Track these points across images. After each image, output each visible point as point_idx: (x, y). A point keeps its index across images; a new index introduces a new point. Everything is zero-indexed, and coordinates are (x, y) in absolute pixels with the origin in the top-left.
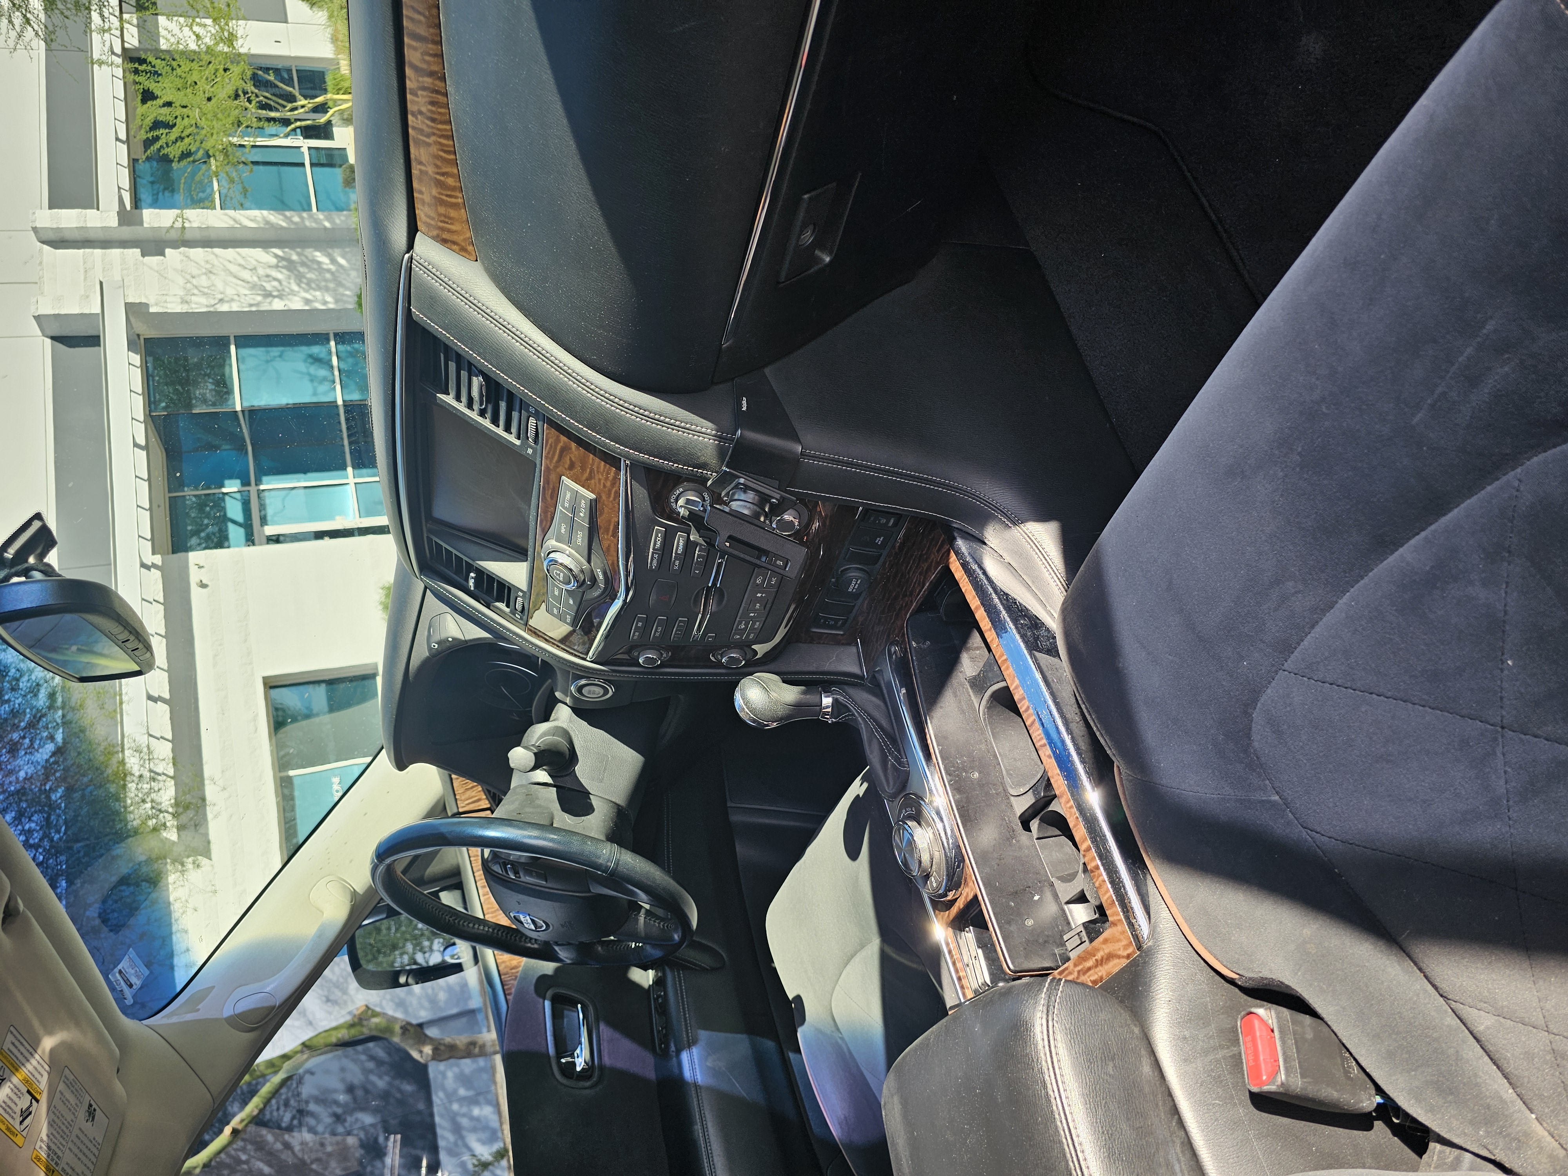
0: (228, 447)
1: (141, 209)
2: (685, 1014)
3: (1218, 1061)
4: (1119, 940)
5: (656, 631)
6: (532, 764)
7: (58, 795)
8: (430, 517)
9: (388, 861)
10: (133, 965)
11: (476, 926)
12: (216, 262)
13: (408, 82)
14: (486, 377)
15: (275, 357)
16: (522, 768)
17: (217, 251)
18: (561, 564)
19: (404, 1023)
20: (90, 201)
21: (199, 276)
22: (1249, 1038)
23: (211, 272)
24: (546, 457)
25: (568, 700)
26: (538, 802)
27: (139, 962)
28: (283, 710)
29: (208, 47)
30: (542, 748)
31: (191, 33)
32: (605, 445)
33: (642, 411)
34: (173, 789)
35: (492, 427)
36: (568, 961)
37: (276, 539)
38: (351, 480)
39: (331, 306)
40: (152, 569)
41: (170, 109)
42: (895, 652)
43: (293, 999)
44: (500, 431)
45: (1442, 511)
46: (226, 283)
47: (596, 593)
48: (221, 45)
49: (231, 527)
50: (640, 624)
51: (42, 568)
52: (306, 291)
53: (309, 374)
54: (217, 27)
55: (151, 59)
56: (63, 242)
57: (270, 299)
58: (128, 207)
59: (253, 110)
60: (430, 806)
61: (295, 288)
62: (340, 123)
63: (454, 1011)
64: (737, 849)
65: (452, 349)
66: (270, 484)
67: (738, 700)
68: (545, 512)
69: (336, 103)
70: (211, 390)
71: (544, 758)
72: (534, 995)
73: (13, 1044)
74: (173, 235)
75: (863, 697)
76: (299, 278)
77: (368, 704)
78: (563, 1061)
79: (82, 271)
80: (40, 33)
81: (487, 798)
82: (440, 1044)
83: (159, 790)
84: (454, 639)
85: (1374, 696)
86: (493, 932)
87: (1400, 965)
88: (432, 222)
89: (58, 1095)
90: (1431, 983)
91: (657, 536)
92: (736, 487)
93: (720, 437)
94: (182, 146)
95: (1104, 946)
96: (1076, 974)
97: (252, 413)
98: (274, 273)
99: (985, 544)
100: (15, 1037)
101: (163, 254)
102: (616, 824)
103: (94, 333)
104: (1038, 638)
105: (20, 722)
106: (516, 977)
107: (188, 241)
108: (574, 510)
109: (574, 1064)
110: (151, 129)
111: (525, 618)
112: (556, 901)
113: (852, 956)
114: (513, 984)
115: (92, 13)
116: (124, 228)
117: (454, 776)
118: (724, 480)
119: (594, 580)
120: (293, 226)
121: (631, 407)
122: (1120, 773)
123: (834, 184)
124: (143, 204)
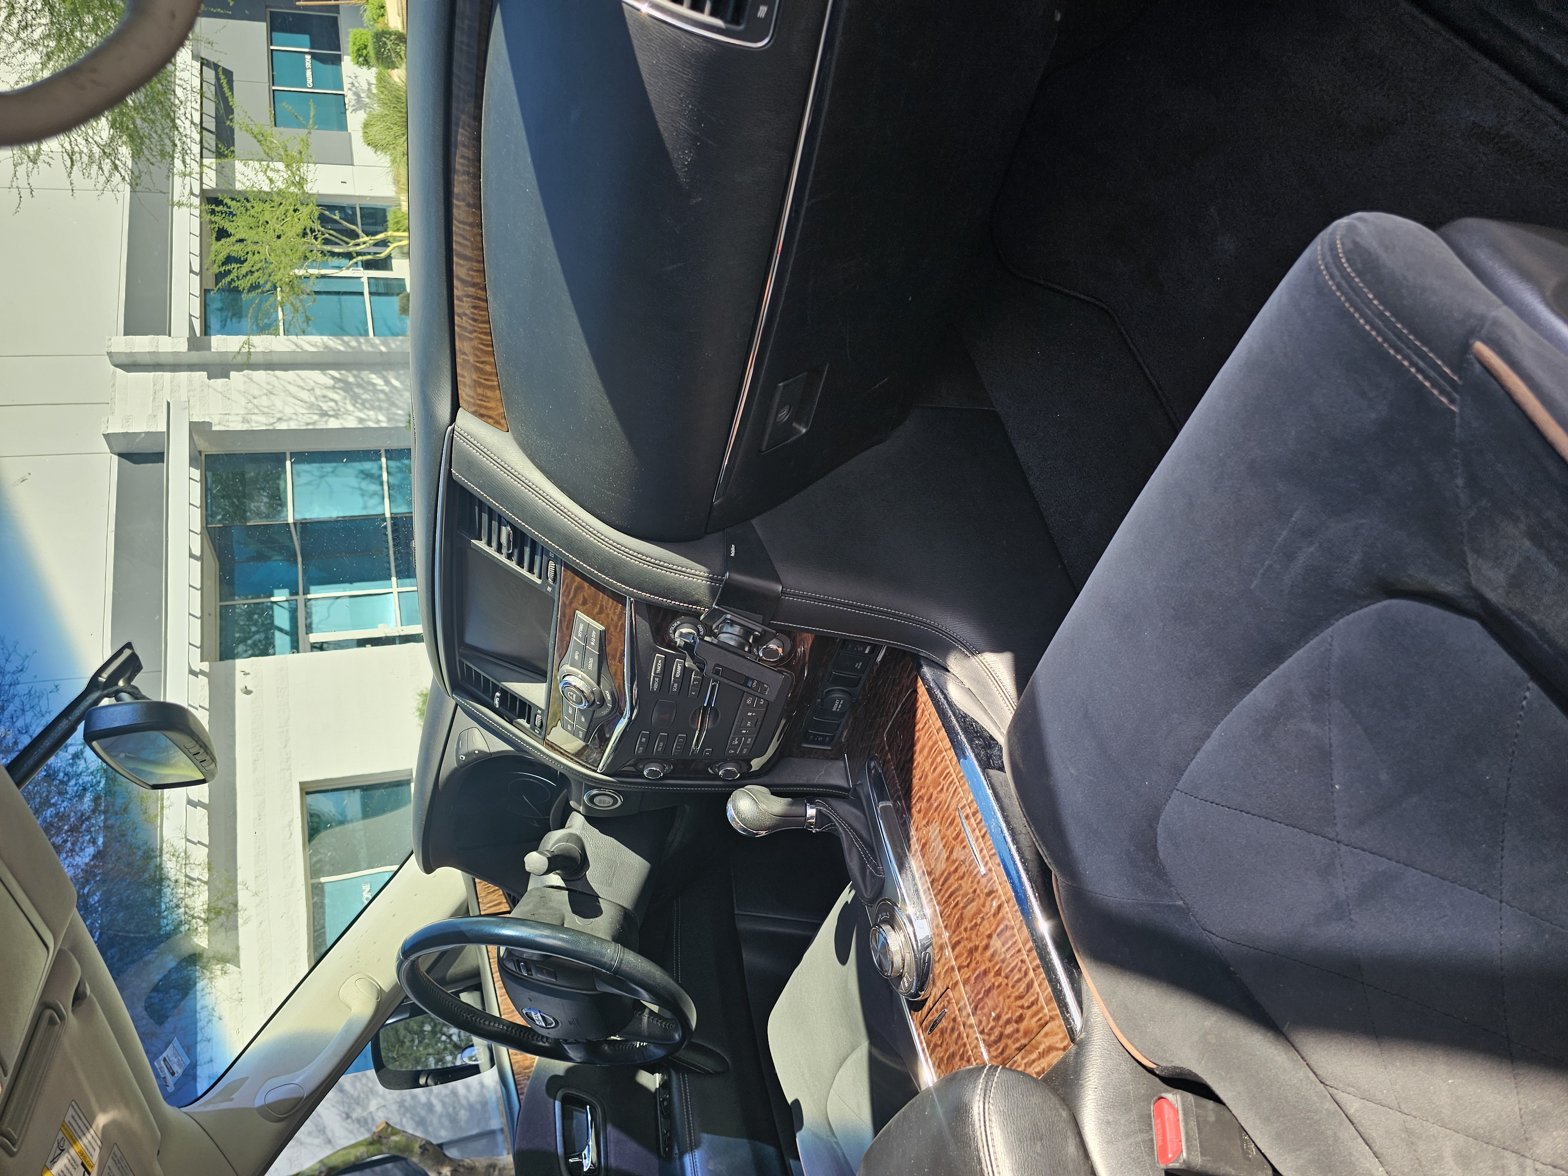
0: (279, 558)
1: (210, 335)
2: (688, 1118)
3: (1137, 1144)
4: (1057, 1034)
5: (658, 746)
6: (546, 868)
7: (96, 899)
8: (462, 642)
9: (413, 957)
10: (176, 1054)
11: (492, 1024)
12: (276, 383)
13: (455, 290)
14: (513, 527)
15: (328, 473)
16: (536, 872)
17: (278, 373)
18: (575, 686)
19: (424, 1142)
20: (163, 328)
21: (260, 396)
22: (1159, 1121)
23: (271, 393)
24: (563, 595)
25: (581, 809)
26: (551, 904)
27: (181, 1051)
28: (318, 816)
29: (280, 190)
30: (555, 853)
31: (265, 178)
32: (612, 585)
33: (644, 557)
34: (207, 893)
35: (518, 568)
36: (579, 1060)
37: (320, 647)
38: (395, 590)
39: (384, 425)
40: (200, 676)
41: (242, 245)
42: (875, 767)
43: (320, 1090)
44: (524, 572)
45: (1280, 660)
46: (285, 403)
47: (605, 712)
48: (292, 188)
49: (278, 634)
50: (644, 740)
51: (130, 690)
52: (360, 411)
53: (360, 489)
54: (289, 172)
55: (227, 201)
56: (135, 365)
57: (326, 418)
58: (198, 334)
59: (319, 246)
60: (454, 909)
61: (350, 408)
62: (399, 256)
63: (475, 1132)
64: (744, 956)
65: (485, 504)
66: (317, 593)
67: (731, 812)
68: (561, 640)
69: (396, 239)
70: (266, 503)
71: (556, 863)
72: (545, 1095)
73: (73, 1117)
74: (239, 359)
75: (844, 808)
76: (355, 398)
77: (401, 811)
78: (571, 1160)
79: (152, 392)
80: (127, 178)
81: (507, 902)
82: (459, 1165)
83: (193, 895)
84: (480, 751)
85: (1244, 814)
86: (507, 1030)
87: (1286, 1054)
88: (472, 400)
89: (106, 1170)
90: (1312, 1070)
91: (657, 662)
92: (724, 621)
93: (711, 578)
94: (251, 279)
95: (1045, 1040)
96: (1023, 1066)
97: (306, 527)
98: (331, 394)
99: (948, 671)
100: (75, 1111)
101: (228, 377)
102: (622, 927)
103: (159, 450)
104: (991, 757)
105: (65, 825)
106: (529, 1077)
107: (252, 365)
108: (586, 640)
109: (580, 1164)
110: (223, 264)
111: (543, 733)
112: (565, 998)
113: (845, 1059)
114: (525, 1084)
115: (176, 160)
116: (194, 353)
117: (477, 880)
118: (714, 615)
119: (603, 700)
120: (350, 350)
121: (635, 554)
122: (1057, 880)
123: (805, 374)
124: (212, 331)
